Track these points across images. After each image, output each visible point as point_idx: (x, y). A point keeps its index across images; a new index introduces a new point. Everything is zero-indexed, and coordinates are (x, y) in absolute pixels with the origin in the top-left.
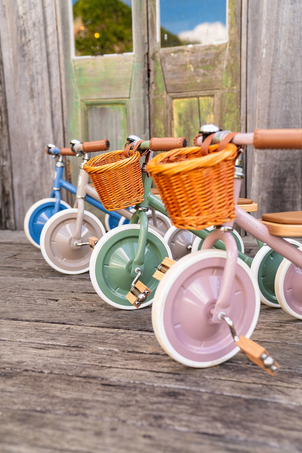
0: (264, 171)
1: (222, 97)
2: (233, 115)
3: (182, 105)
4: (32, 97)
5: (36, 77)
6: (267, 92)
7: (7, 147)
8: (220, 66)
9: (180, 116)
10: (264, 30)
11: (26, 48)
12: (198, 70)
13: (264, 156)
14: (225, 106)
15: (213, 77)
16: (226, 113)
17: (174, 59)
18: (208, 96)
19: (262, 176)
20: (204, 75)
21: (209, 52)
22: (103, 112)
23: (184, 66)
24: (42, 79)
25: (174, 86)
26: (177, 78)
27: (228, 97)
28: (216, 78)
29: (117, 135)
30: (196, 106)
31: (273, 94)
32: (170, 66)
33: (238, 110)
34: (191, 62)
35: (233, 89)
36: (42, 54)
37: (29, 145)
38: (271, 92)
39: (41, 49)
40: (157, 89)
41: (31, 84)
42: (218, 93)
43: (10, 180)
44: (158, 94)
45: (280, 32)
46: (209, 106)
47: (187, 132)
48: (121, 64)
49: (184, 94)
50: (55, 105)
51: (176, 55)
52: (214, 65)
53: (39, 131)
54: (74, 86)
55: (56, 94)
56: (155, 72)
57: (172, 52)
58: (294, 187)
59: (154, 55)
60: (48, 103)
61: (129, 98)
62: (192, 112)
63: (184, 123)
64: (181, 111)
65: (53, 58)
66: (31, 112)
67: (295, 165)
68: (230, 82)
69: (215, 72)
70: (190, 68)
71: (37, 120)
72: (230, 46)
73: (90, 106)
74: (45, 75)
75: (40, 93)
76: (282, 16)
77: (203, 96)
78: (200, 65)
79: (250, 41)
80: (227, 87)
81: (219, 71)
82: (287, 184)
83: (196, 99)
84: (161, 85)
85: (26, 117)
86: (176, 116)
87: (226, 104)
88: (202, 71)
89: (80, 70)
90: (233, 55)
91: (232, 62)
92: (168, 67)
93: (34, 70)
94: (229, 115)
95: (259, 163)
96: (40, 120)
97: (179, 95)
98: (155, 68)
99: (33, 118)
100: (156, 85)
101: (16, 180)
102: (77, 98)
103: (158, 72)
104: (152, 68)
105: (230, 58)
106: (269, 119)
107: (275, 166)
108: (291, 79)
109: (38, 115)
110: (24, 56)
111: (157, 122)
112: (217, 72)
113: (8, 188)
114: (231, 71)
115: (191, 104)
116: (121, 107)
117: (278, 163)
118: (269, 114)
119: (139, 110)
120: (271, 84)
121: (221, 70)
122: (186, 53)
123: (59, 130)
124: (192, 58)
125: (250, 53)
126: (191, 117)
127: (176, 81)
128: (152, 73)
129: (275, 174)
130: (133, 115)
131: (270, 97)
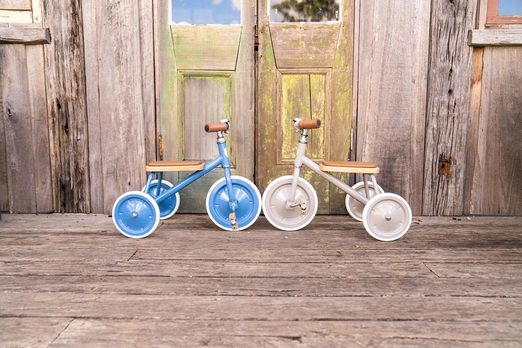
0: (375, 151)
1: (334, 76)
2: (345, 95)
3: (292, 81)
4: (119, 63)
5: (124, 43)
6: (379, 74)
7: (84, 119)
8: (333, 45)
9: (289, 92)
10: (376, 16)
11: (113, 10)
12: (310, 47)
13: (375, 136)
14: (337, 85)
15: (326, 56)
16: (338, 92)
17: (284, 34)
18: (320, 74)
19: (372, 156)
20: (317, 52)
21: (322, 30)
22: (203, 83)
23: (296, 42)
24: (132, 45)
25: (285, 61)
26: (288, 53)
27: (341, 76)
28: (329, 57)
29: (218, 109)
30: (307, 83)
31: (385, 77)
32: (281, 41)
33: (350, 90)
34: (303, 39)
35: (346, 69)
36: (133, 18)
37: (113, 117)
38: (383, 74)
39: (132, 12)
40: (266, 63)
41: (118, 49)
42: (330, 72)
43: (86, 157)
44: (267, 68)
45: (391, 19)
46: (320, 83)
47: (296, 109)
48: (227, 35)
49: (294, 71)
50: (146, 74)
51: (287, 31)
52: (327, 44)
53: (126, 102)
54: (170, 54)
55: (148, 62)
56: (264, 46)
57: (283, 27)
58: (403, 167)
59: (263, 28)
60: (138, 71)
61: (235, 70)
62: (302, 89)
63: (293, 100)
64: (291, 87)
65: (147, 23)
66: (117, 81)
67: (404, 146)
68: (343, 62)
69: (329, 51)
70: (302, 44)
71: (124, 89)
72: (343, 27)
73: (188, 77)
74: (136, 41)
75: (129, 60)
76: (394, 5)
77: (315, 74)
78: (313, 42)
79: (362, 24)
80: (339, 66)
81: (333, 50)
82: (396, 164)
83: (307, 76)
84: (270, 60)
85: (110, 85)
86: (285, 92)
87: (339, 83)
88: (314, 48)
89: (178, 37)
90: (346, 36)
91: (345, 42)
92: (278, 42)
93: (123, 35)
94: (342, 94)
95: (370, 143)
96: (127, 89)
97: (289, 71)
98: (265, 41)
99: (118, 87)
100: (265, 59)
101: (94, 156)
102: (174, 68)
103: (268, 46)
104: (260, 41)
105: (344, 38)
106: (380, 100)
107: (386, 146)
108: (402, 64)
109: (125, 84)
110: (110, 19)
111: (265, 97)
112: (330, 51)
113: (82, 165)
114: (345, 51)
115: (301, 80)
116: (224, 79)
117: (388, 144)
118: (380, 96)
119: (245, 84)
120: (383, 67)
121: (334, 49)
122: (298, 29)
123: (149, 101)
124: (305, 35)
125: (362, 36)
126: (302, 94)
127: (287, 57)
128: (260, 47)
129: (385, 154)
130: (239, 89)
131: (382, 79)
